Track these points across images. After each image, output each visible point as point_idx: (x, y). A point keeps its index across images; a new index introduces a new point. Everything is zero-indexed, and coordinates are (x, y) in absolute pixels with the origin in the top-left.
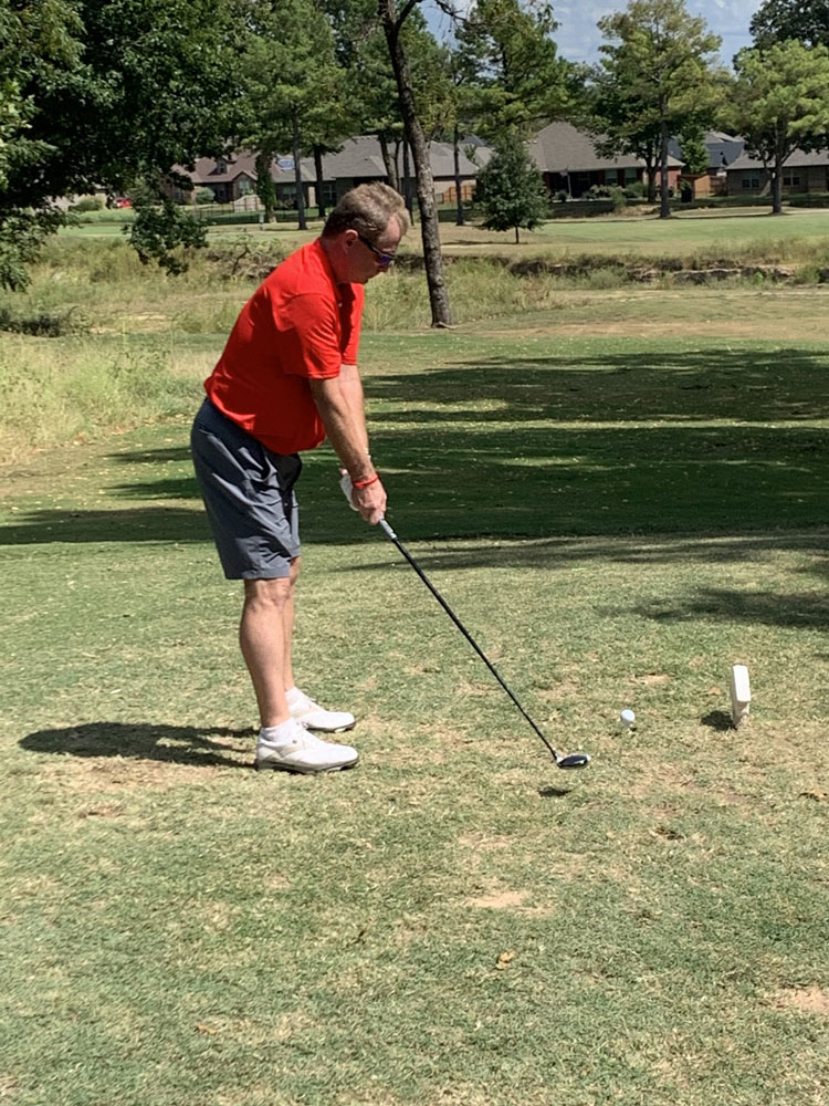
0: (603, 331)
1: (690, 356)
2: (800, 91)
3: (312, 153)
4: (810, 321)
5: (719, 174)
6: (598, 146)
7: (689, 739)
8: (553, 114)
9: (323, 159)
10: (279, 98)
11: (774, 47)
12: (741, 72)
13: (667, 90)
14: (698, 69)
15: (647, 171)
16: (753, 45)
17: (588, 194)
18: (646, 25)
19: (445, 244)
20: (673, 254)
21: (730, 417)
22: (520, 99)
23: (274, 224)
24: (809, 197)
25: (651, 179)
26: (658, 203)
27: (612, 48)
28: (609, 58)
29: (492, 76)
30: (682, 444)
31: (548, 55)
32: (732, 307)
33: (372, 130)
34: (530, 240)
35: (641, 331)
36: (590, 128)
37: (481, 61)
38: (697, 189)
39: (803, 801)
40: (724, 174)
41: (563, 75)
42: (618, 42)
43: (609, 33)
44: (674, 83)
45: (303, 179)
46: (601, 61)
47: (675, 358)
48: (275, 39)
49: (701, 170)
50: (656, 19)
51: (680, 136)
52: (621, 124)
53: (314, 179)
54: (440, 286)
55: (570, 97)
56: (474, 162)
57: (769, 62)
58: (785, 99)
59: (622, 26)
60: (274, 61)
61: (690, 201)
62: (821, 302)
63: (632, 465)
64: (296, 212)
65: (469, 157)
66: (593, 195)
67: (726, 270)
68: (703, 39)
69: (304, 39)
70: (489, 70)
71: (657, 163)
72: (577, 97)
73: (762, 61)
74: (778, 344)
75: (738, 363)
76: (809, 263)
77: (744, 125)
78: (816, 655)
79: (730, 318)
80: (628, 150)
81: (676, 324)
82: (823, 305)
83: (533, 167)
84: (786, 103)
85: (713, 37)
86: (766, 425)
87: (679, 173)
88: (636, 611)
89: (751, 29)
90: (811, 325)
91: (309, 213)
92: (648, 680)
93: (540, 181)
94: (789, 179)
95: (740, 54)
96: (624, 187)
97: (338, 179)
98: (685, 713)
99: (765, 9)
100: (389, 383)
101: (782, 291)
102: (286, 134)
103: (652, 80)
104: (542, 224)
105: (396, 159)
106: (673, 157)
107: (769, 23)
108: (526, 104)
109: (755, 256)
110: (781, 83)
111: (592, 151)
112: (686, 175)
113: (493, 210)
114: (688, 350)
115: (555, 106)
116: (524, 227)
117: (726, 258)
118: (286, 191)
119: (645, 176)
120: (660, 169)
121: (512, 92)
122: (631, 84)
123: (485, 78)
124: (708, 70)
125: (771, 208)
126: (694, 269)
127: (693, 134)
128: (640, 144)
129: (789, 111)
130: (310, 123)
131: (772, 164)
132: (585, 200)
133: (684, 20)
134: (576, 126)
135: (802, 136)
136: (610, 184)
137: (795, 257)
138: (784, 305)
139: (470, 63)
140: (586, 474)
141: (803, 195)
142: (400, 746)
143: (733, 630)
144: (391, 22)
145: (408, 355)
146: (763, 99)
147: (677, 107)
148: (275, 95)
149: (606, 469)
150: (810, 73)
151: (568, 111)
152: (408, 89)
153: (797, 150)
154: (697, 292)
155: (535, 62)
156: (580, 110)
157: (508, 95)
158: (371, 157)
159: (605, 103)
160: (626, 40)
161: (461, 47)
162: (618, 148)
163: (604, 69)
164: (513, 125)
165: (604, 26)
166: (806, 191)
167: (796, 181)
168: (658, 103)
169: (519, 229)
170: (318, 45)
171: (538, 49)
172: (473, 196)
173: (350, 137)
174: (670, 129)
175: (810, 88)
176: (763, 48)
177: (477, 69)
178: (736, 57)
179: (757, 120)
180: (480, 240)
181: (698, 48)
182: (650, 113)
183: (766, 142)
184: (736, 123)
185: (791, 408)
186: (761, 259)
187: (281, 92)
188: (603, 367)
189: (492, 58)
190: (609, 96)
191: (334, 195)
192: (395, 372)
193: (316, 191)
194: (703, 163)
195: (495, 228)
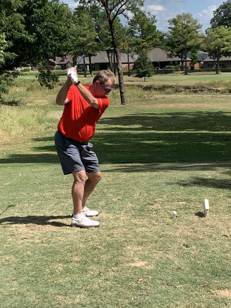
0: (169, 106)
1: (193, 113)
2: (224, 40)
3: (88, 56)
5: (201, 63)
7: (192, 219)
8: (155, 46)
9: (91, 57)
11: (217, 28)
12: (208, 34)
13: (187, 39)
14: (196, 33)
15: (181, 62)
16: (211, 27)
17: (165, 68)
18: (181, 21)
19: (125, 81)
20: (188, 85)
21: (204, 130)
22: (146, 41)
24: (226, 69)
25: (182, 64)
26: (184, 70)
27: (172, 28)
28: (171, 30)
29: (138, 35)
30: (190, 137)
31: (154, 29)
32: (204, 99)
33: (105, 50)
34: (148, 80)
35: (179, 106)
36: (165, 50)
37: (135, 31)
38: (195, 67)
39: (224, 237)
40: (203, 63)
41: (158, 35)
42: (173, 26)
43: (171, 24)
44: (189, 37)
45: (86, 63)
46: (169, 31)
47: (188, 114)
48: (78, 25)
49: (196, 62)
50: (184, 20)
51: (190, 52)
52: (174, 49)
53: (89, 63)
54: (124, 93)
55: (160, 41)
56: (133, 59)
57: (216, 32)
58: (220, 42)
59: (174, 22)
60: (78, 31)
61: (193, 70)
62: (229, 98)
63: (177, 143)
64: (84, 72)
65: (132, 57)
67: (203, 89)
68: (197, 25)
69: (86, 25)
70: (138, 33)
71: (184, 59)
72: (162, 41)
73: (214, 32)
74: (217, 110)
75: (206, 115)
76: (226, 87)
77: (208, 49)
78: (228, 196)
79: (204, 102)
80: (176, 56)
81: (189, 104)
83: (150, 60)
85: (200, 25)
86: (214, 132)
87: (190, 62)
88: (177, 183)
89: (211, 23)
90: (227, 105)
91: (87, 73)
92: (181, 203)
93: (151, 64)
94: (221, 64)
95: (207, 29)
96: (175, 66)
97: (95, 63)
98: (191, 212)
99: (214, 17)
100: (109, 120)
101: (219, 95)
102: (81, 51)
103: (183, 36)
104: (152, 76)
105: (111, 58)
106: (189, 58)
107: (216, 21)
108: (148, 43)
109: (211, 85)
110: (218, 38)
111: (167, 56)
112: (192, 63)
113: (138, 72)
114: (192, 111)
115: (156, 43)
116: (147, 77)
117: (203, 86)
118: (81, 66)
120: (185, 61)
121: (144, 39)
122: (177, 38)
123: (136, 36)
124: (198, 34)
125: (216, 72)
126: (194, 89)
127: (194, 52)
128: (179, 54)
129: (221, 46)
130: (88, 48)
131: (216, 60)
133: (192, 20)
134: (161, 49)
135: (225, 52)
136: (171, 65)
137: (222, 86)
138: (219, 99)
139: (132, 31)
140: (164, 145)
142: (111, 221)
143: (204, 189)
144: (110, 20)
145: (114, 112)
146: (213, 42)
147: (190, 44)
148: (78, 40)
149: (169, 144)
150: (227, 35)
151: (159, 45)
152: (115, 38)
153: (223, 56)
154: (195, 95)
156: (163, 44)
158: (105, 57)
159: (170, 43)
160: (176, 25)
161: (130, 27)
162: (173, 55)
163: (169, 33)
164: (144, 49)
165: (170, 21)
166: (226, 68)
167: (223, 65)
168: (185, 43)
169: (146, 77)
170: (90, 26)
171: (151, 29)
172: (133, 68)
173: (99, 52)
174: (188, 50)
175: (227, 39)
176: (214, 28)
177: (134, 33)
178: (206, 30)
179: (212, 48)
180: (135, 80)
181: (196, 28)
182: (182, 46)
183: (214, 54)
184: (206, 48)
185: (221, 128)
186: (213, 86)
187: (80, 39)
188: (168, 116)
189: (138, 30)
190: (171, 41)
191: (94, 67)
192: (111, 117)
193: (89, 66)
194: (197, 60)
195: (139, 77)
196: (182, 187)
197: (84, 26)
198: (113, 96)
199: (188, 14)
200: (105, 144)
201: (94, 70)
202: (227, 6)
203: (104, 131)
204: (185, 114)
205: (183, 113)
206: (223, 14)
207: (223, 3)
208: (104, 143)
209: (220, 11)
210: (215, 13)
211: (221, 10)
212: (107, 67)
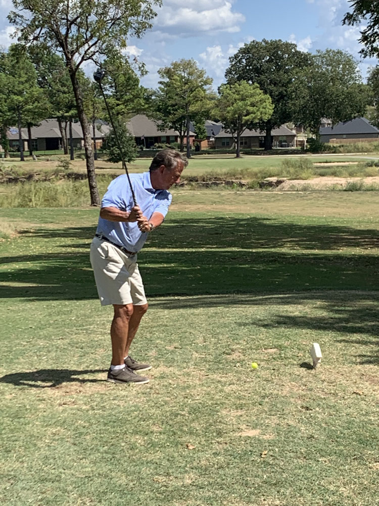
1: (210, 220)
2: (247, 103)
3: (27, 126)
4: (259, 205)
5: (211, 139)
6: (158, 126)
7: (297, 373)
8: (138, 111)
9: (32, 129)
10: (12, 101)
11: (236, 84)
12: (221, 94)
13: (189, 102)
14: (203, 92)
15: (180, 137)
16: (226, 83)
17: (153, 147)
18: (179, 72)
19: (97, 168)
20: (194, 174)
21: (233, 247)
22: (123, 104)
23: (9, 158)
24: (252, 150)
25: (182, 141)
26: (185, 151)
27: (164, 82)
28: (163, 87)
29: (110, 93)
30: (217, 258)
31: (136, 85)
32: (224, 198)
33: (55, 116)
34: (129, 167)
35: (185, 208)
36: (154, 118)
37: (105, 87)
38: (202, 146)
39: (355, 395)
40: (213, 139)
41: (142, 94)
42: (166, 80)
43: (163, 76)
44: (192, 98)
45: (23, 138)
46: (159, 88)
47: (204, 221)
48: (10, 74)
49: (204, 138)
50: (183, 70)
51: (194, 122)
52: (168, 117)
53: (27, 138)
54: (94, 188)
55: (146, 103)
56: (101, 132)
57: (234, 91)
58: (241, 107)
59: (168, 73)
60: (9, 85)
61: (199, 151)
62: (263, 196)
63: (199, 267)
64: (19, 153)
65: (98, 129)
66: (155, 147)
67: (218, 182)
68: (205, 79)
69: (23, 75)
70: (109, 91)
71: (184, 133)
72: (148, 104)
73: (231, 90)
74: (248, 215)
75: (232, 223)
76: (255, 179)
77: (223, 118)
78: (335, 341)
79: (224, 203)
80: (171, 127)
81: (200, 206)
82: (263, 198)
83: (130, 134)
84: (241, 109)
85: (209, 79)
86: (251, 250)
87: (194, 138)
88: (253, 324)
89: (226, 75)
90: (260, 207)
91: (25, 154)
92: (270, 351)
93: (133, 141)
95: (221, 87)
96: (169, 144)
97: (38, 138)
98: (291, 363)
99: (232, 67)
100: (77, 231)
101: (245, 192)
102: (15, 117)
103: (182, 97)
104: (134, 160)
105: (65, 130)
106: (192, 131)
107: (234, 73)
108: (126, 106)
109: (230, 176)
110: (239, 100)
111: (156, 128)
112: (197, 140)
113: (112, 154)
114: (209, 217)
115: (139, 107)
116: (126, 161)
117: (218, 177)
118: (14, 143)
119: (179, 140)
120: (186, 136)
121: (119, 100)
122: (173, 99)
123: (107, 94)
124: (207, 93)
125: (236, 155)
126: (204, 181)
127: (200, 121)
128: (176, 125)
129: (243, 112)
130: (26, 113)
131: (236, 135)
132: (152, 150)
133: (196, 71)
134: (148, 117)
135: (249, 123)
136: (163, 143)
137: (247, 176)
138: (246, 198)
139: (100, 87)
140: (179, 271)
141: (249, 149)
142: (179, 377)
143: (297, 331)
144: (72, 68)
145: (82, 218)
146: (231, 107)
147: (194, 110)
148: (10, 100)
149: (188, 269)
150: (252, 96)
151: (144, 110)
152: (80, 99)
153: (247, 130)
154: (208, 191)
155: (129, 88)
156: (150, 109)
157: (118, 102)
158: (54, 129)
159: (161, 107)
160: (171, 79)
162: (167, 127)
163: (160, 92)
164: (120, 115)
165: (160, 73)
166: (250, 148)
167: (246, 143)
168: (185, 107)
169: (124, 162)
170: (30, 77)
171: (131, 82)
172: (101, 147)
173: (45, 119)
174: (190, 118)
175: (252, 102)
176: (231, 84)
177: (103, 90)
178: (219, 88)
179: (229, 116)
180: (106, 167)
181: (202, 83)
182: (180, 111)
183: (232, 125)
184: (220, 117)
185: (259, 243)
186: (233, 177)
187: (13, 99)
188: (173, 224)
189: (110, 85)
190: (163, 103)
191: (36, 146)
192: (78, 226)
193: (28, 143)
194: (204, 134)
195: (113, 162)
196: (263, 329)
197: (20, 76)
198: (76, 192)
199: (190, 61)
200: (85, 269)
201: (37, 150)
202: (251, 49)
204: (199, 222)
206: (245, 62)
207: (245, 45)
208: (83, 267)
209: (240, 58)
210: (233, 60)
211: (241, 55)
212: (58, 145)
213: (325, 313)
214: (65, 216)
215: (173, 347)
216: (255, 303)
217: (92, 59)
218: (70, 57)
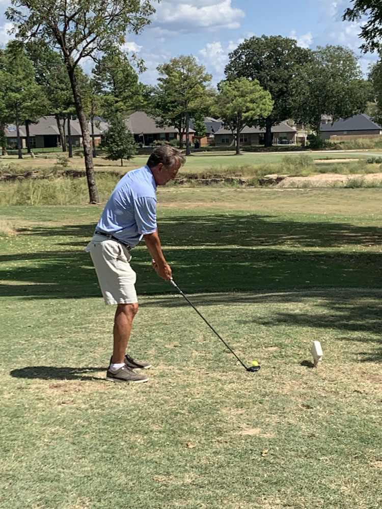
0: (168, 206)
1: (210, 217)
2: (247, 99)
3: (25, 124)
4: (259, 202)
5: (210, 136)
6: (157, 123)
8: (136, 108)
9: (30, 127)
10: (10, 98)
11: (236, 80)
12: (221, 91)
13: (188, 98)
14: (202, 89)
15: (179, 134)
16: (226, 79)
17: (152, 144)
18: (178, 69)
20: (194, 172)
21: (234, 244)
22: (122, 101)
23: (6, 156)
24: (252, 147)
25: (181, 138)
26: (184, 148)
27: (163, 79)
28: (162, 83)
29: (108, 90)
30: (217, 256)
31: (134, 81)
32: (224, 195)
33: (53, 113)
34: (128, 164)
35: (185, 206)
36: (153, 114)
37: (104, 83)
38: (201, 142)
40: (213, 136)
41: (141, 91)
42: (166, 77)
43: (162, 72)
44: (191, 95)
45: (20, 136)
46: (158, 84)
47: (204, 218)
48: (7, 71)
49: (203, 134)
50: (183, 66)
51: (193, 119)
52: (167, 113)
53: (25, 136)
54: (93, 185)
55: (144, 100)
56: (99, 129)
57: (234, 87)
58: (240, 103)
59: (167, 69)
60: (7, 82)
61: (198, 148)
62: (263, 194)
64: (17, 150)
65: (96, 127)
66: (155, 144)
67: (218, 179)
68: (204, 76)
69: (21, 72)
70: (107, 87)
71: (184, 130)
72: (147, 101)
73: (231, 86)
74: (248, 212)
75: (233, 220)
76: (255, 176)
77: (223, 114)
78: (336, 338)
79: (223, 201)
80: (170, 125)
81: (200, 203)
83: (129, 131)
84: (241, 105)
85: (208, 75)
86: (251, 248)
87: (193, 135)
89: (225, 72)
90: (261, 204)
91: (23, 151)
92: (270, 349)
93: (132, 138)
95: (220, 83)
96: (168, 141)
97: (36, 135)
98: (292, 361)
99: (231, 63)
101: (245, 189)
102: (13, 115)
103: (181, 93)
104: (133, 158)
105: (64, 127)
106: (191, 128)
107: (233, 69)
108: (125, 103)
109: (230, 173)
110: (238, 96)
111: (155, 125)
112: (196, 137)
113: (111, 151)
114: (209, 215)
115: (138, 104)
116: (125, 159)
117: (218, 174)
118: (12, 141)
119: (178, 137)
120: (185, 133)
121: (118, 97)
122: (172, 95)
123: (105, 91)
124: (206, 90)
125: (235, 152)
126: (203, 178)
127: (200, 118)
128: (176, 122)
129: (242, 109)
130: (24, 110)
131: (236, 132)
132: (151, 147)
133: (195, 67)
134: (147, 113)
135: (248, 120)
136: (162, 140)
137: (248, 174)
138: (246, 195)
139: (98, 84)
141: (249, 146)
142: (179, 376)
143: (297, 329)
144: (70, 65)
145: (81, 216)
146: (231, 104)
147: (193, 106)
148: (7, 97)
149: (187, 266)
150: (252, 92)
151: (143, 106)
152: (78, 96)
153: (246, 126)
154: (207, 189)
155: (128, 84)
156: (149, 106)
157: (116, 99)
158: (52, 126)
159: (160, 103)
160: (170, 76)
161: (95, 77)
162: (166, 124)
163: (160, 88)
164: (118, 112)
165: (159, 69)
166: (250, 145)
167: (246, 140)
168: (185, 104)
169: (123, 160)
170: (28, 74)
171: (130, 78)
172: (100, 145)
173: (43, 116)
174: (190, 115)
175: (252, 99)
176: (231, 80)
177: (102, 87)
178: (218, 84)
179: (229, 112)
180: (105, 165)
181: (202, 80)
182: (180, 108)
183: (232, 122)
184: (220, 114)
185: (260, 240)
186: (233, 174)
187: (11, 96)
188: (172, 222)
189: (108, 82)
190: (162, 100)
191: (34, 143)
192: (77, 224)
193: (26, 141)
194: (204, 131)
195: (112, 159)
196: (263, 327)
197: (18, 73)
198: (74, 190)
199: (189, 57)
200: (83, 267)
201: (35, 147)
202: (250, 46)
203: (71, 247)
204: (199, 219)
205: (195, 217)
206: (244, 58)
207: (245, 41)
208: (82, 265)
209: (239, 54)
210: (233, 56)
211: (241, 51)
212: (57, 142)
213: (326, 311)
214: (63, 214)
215: (173, 345)
216: (255, 301)
217: (91, 56)
218: (68, 53)
